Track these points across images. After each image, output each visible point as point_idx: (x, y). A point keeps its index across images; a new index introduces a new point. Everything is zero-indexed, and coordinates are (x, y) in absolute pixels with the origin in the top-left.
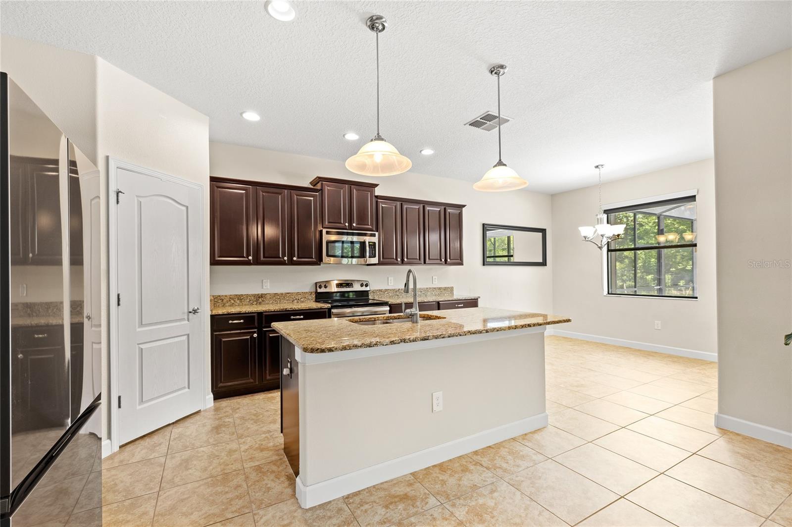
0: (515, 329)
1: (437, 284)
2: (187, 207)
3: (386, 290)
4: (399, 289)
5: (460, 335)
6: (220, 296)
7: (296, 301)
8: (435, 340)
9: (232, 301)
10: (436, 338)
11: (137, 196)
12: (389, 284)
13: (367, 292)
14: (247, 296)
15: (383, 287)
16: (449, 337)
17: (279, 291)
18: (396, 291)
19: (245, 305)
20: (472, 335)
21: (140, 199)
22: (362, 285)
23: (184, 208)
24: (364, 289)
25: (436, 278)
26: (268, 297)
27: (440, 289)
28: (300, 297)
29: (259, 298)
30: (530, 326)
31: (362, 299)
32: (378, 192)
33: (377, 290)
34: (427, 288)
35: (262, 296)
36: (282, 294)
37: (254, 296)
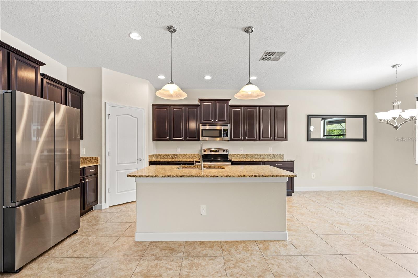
0: (243, 177)
1: (271, 152)
2: (137, 118)
3: (239, 154)
4: (247, 154)
5: (204, 177)
6: (159, 154)
7: (191, 158)
8: (187, 178)
9: (164, 157)
10: (188, 177)
11: (117, 116)
12: (241, 151)
13: (227, 155)
14: (170, 154)
15: (237, 153)
16: (196, 177)
17: (183, 153)
18: (245, 155)
19: (169, 158)
20: (211, 178)
21: (118, 117)
22: (224, 151)
23: (136, 119)
24: (225, 153)
25: (272, 148)
26: (179, 155)
27: (274, 155)
28: (193, 156)
29: (175, 155)
30: (256, 177)
31: (224, 158)
32: (231, 103)
33: (233, 154)
34: (265, 154)
35: (176, 155)
36: (185, 154)
37: (173, 155)
